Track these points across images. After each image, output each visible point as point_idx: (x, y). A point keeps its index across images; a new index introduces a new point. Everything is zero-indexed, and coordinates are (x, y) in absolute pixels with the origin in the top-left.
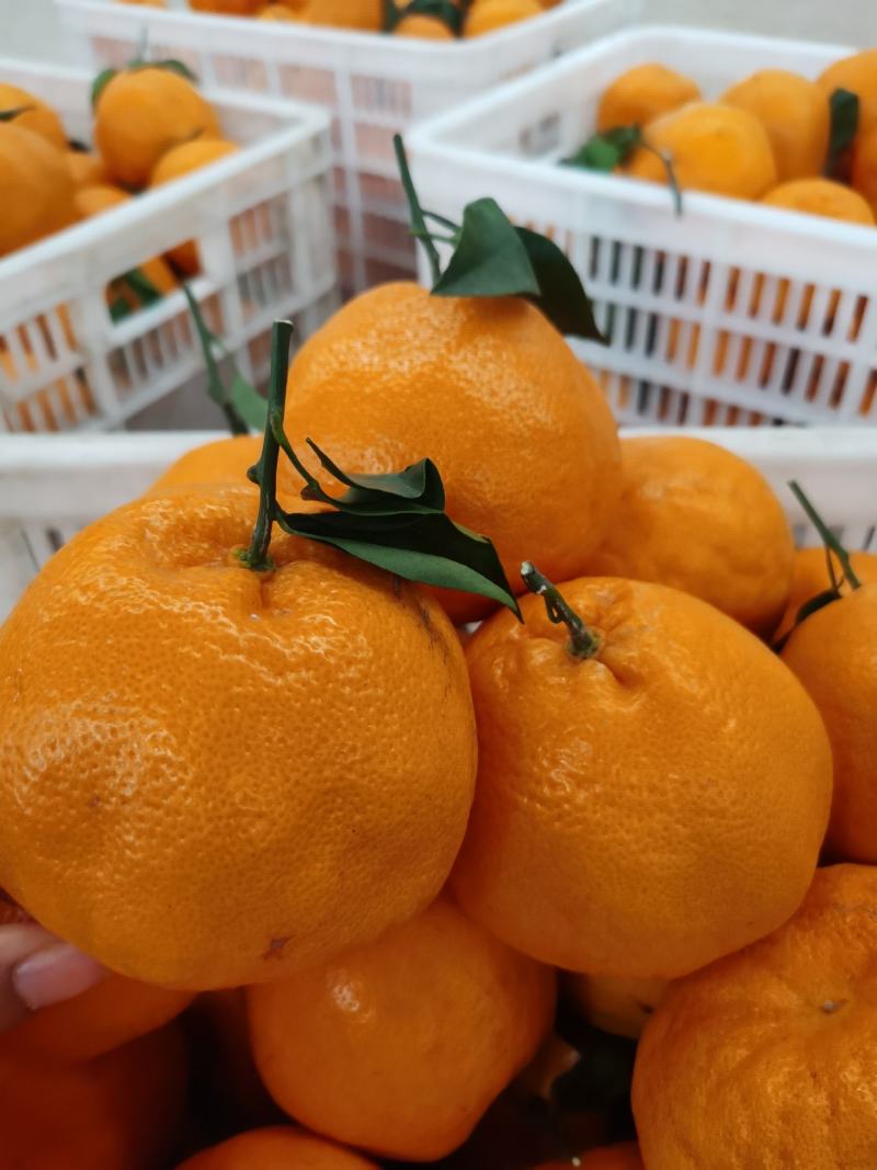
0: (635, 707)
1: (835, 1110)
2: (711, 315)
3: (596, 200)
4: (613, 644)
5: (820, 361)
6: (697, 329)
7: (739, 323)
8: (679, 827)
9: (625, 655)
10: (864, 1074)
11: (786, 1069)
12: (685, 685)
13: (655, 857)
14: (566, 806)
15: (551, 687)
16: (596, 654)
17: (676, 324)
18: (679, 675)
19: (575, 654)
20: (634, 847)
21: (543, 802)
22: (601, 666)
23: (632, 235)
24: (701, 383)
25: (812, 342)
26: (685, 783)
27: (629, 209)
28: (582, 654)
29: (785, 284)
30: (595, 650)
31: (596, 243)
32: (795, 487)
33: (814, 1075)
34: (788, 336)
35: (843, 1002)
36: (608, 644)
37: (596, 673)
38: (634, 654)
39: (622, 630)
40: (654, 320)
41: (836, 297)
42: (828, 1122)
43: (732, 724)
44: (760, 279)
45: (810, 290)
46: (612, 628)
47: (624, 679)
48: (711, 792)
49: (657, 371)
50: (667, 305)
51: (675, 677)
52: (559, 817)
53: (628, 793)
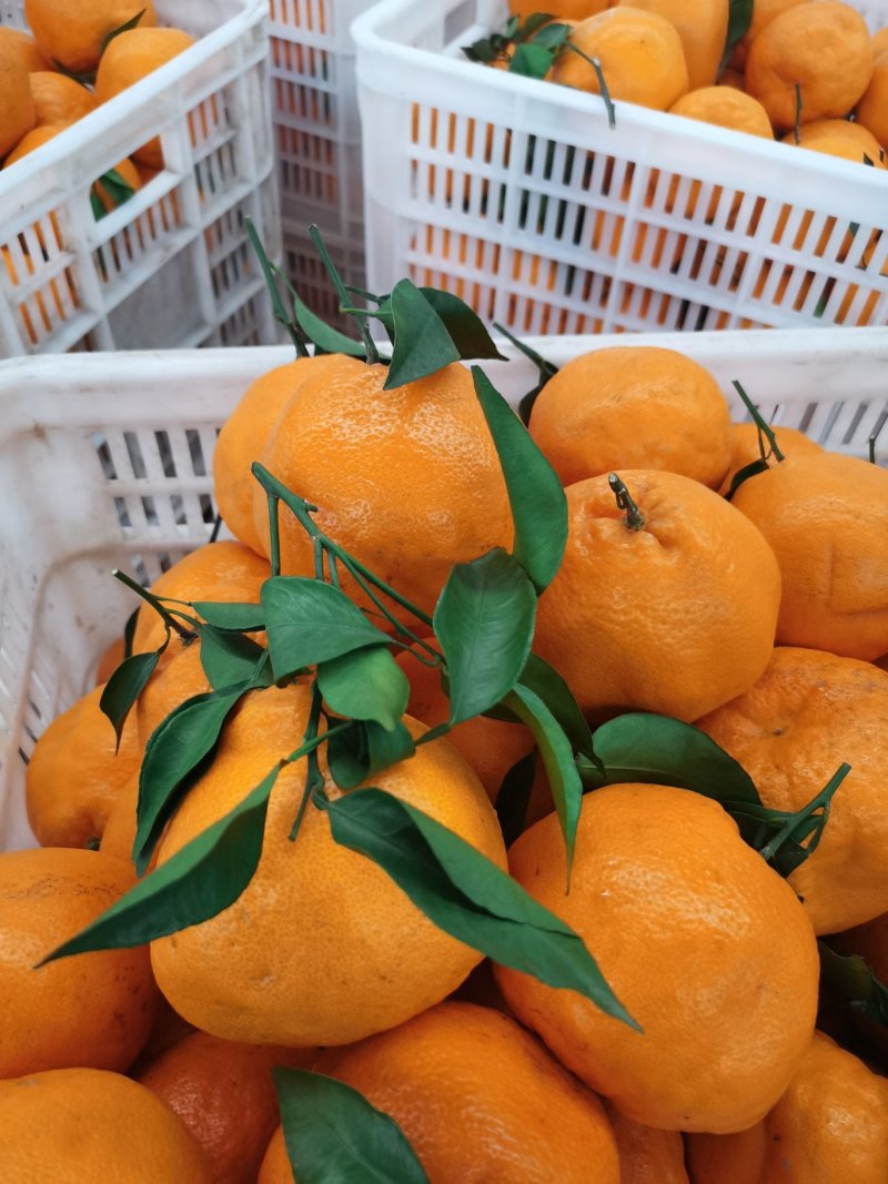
0: (675, 560)
1: (791, 783)
2: (633, 210)
3: (533, 103)
4: (655, 520)
5: (723, 252)
6: (621, 220)
7: (657, 218)
8: (703, 632)
9: (665, 526)
10: (806, 762)
11: (759, 766)
12: (705, 545)
13: (688, 652)
14: (635, 626)
15: (620, 551)
16: (644, 527)
17: (601, 215)
18: (701, 538)
19: (629, 528)
20: (677, 647)
21: (618, 624)
22: (650, 535)
23: (564, 138)
24: (622, 270)
25: (717, 235)
26: (706, 606)
27: (562, 113)
28: (634, 527)
29: (697, 184)
30: (643, 524)
31: (532, 139)
32: (736, 384)
33: (777, 767)
34: (696, 230)
35: (787, 728)
36: (651, 520)
37: (648, 540)
38: (671, 525)
39: (660, 510)
40: (582, 210)
41: (739, 197)
42: (788, 790)
43: (732, 566)
44: (676, 179)
45: (718, 190)
46: (653, 508)
47: (666, 542)
48: (722, 609)
49: (583, 258)
50: (593, 200)
51: (699, 540)
52: (630, 633)
53: (673, 615)
